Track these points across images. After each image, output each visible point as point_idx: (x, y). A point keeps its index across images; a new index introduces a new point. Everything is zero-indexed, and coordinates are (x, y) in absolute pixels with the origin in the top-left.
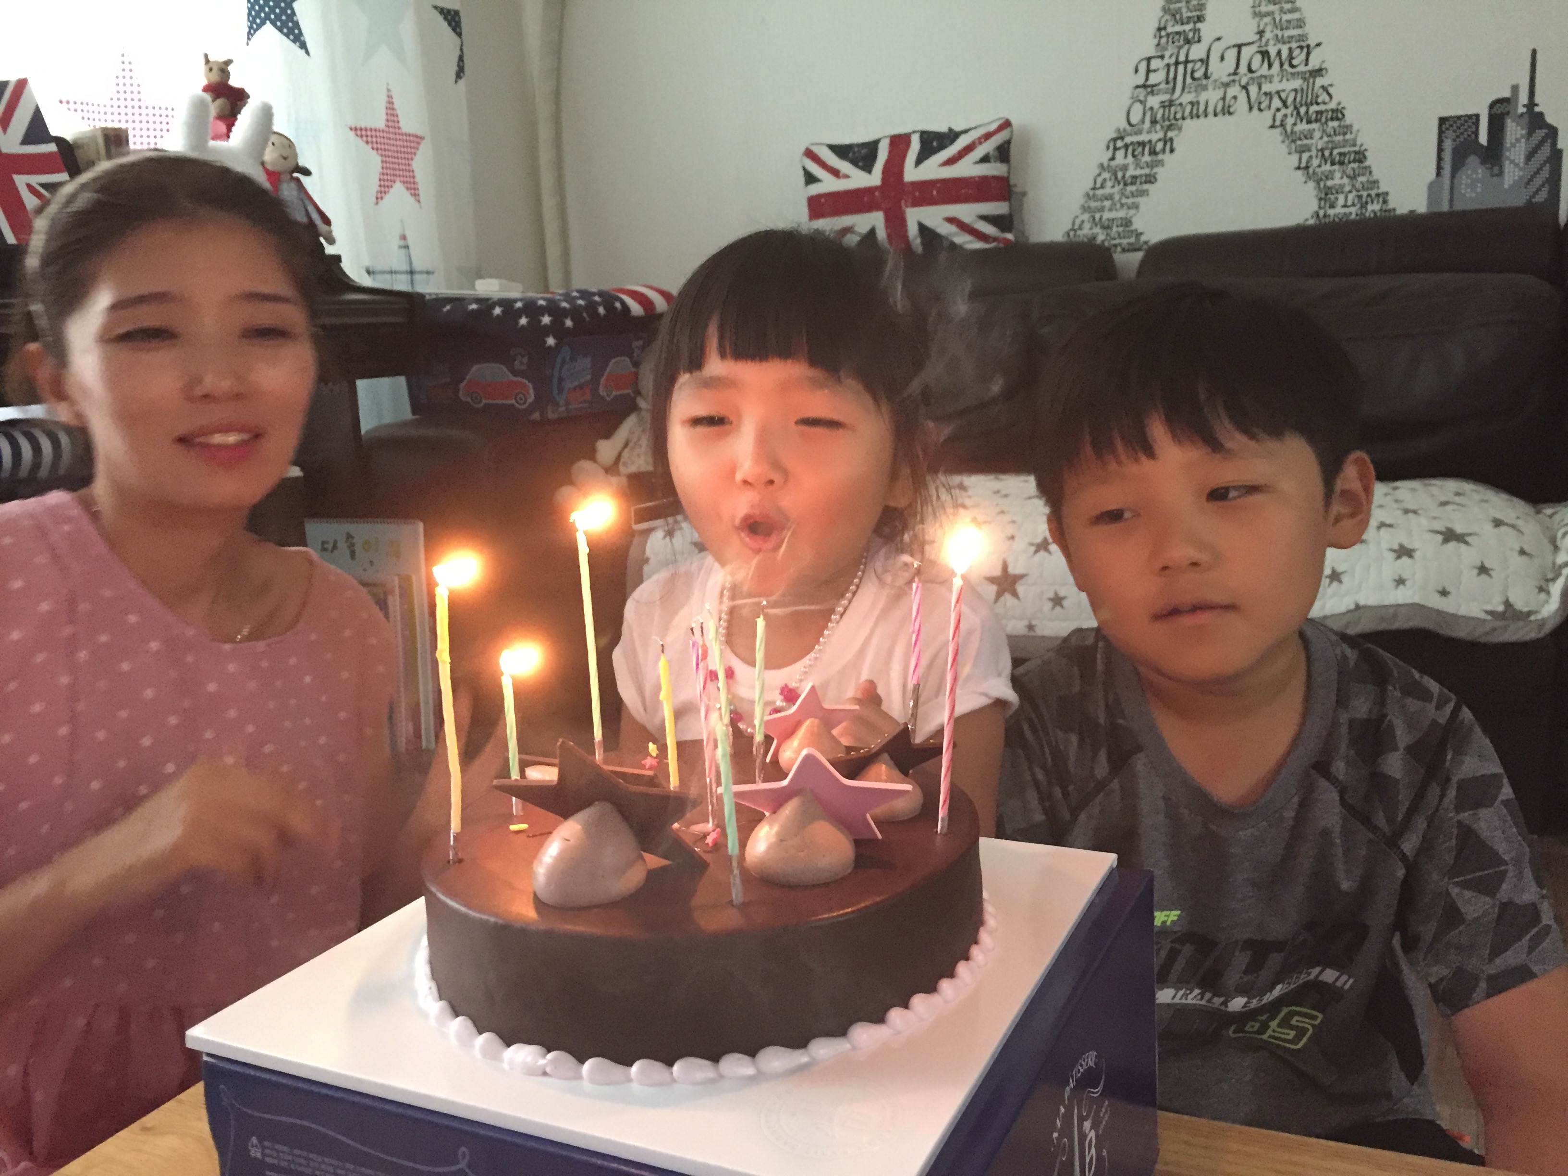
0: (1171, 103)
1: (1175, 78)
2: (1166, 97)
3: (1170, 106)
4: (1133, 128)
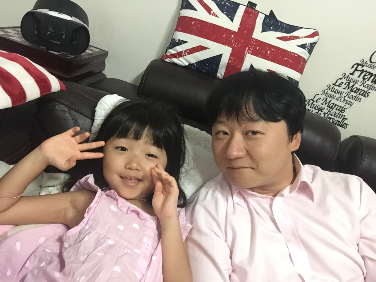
4: (371, 64)
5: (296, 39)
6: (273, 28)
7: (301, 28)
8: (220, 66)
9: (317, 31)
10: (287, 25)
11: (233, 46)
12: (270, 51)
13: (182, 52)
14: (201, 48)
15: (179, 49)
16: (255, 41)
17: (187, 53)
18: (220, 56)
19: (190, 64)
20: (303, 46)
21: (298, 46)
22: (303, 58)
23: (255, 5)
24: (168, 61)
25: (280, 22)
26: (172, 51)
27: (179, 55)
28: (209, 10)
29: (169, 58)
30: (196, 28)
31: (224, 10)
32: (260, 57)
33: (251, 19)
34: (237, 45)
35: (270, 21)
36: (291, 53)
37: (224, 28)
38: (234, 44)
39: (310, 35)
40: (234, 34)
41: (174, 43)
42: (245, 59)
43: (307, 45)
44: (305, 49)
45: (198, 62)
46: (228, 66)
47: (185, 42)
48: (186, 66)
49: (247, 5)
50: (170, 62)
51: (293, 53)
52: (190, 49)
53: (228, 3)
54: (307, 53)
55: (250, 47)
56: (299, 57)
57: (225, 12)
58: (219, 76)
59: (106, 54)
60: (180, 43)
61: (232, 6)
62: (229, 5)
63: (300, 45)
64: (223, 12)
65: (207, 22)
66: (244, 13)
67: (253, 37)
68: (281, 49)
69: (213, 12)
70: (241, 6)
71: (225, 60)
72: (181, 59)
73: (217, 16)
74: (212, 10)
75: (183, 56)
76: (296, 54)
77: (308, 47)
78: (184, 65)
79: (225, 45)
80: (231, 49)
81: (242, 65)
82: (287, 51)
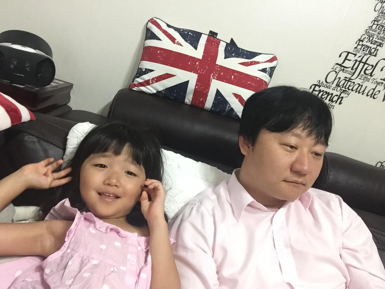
0: (350, 80)
1: (356, 69)
2: (349, 76)
3: (349, 81)
4: (327, 84)
5: (257, 64)
6: (234, 55)
7: (260, 54)
8: (187, 92)
9: (275, 56)
10: (247, 51)
11: (199, 72)
12: (234, 76)
13: (149, 80)
14: (168, 76)
15: (146, 77)
16: (219, 67)
17: (154, 81)
18: (187, 82)
19: (158, 92)
20: (264, 70)
21: (259, 70)
22: (265, 82)
23: (216, 34)
24: (136, 90)
25: (240, 49)
26: (139, 80)
27: (147, 83)
28: (173, 39)
29: (137, 87)
30: (162, 57)
31: (188, 39)
32: (225, 82)
33: (214, 47)
34: (203, 72)
35: (231, 49)
36: (254, 77)
37: (188, 56)
38: (199, 71)
39: (269, 60)
40: (199, 62)
41: (141, 72)
42: (211, 84)
43: (268, 69)
44: (266, 73)
45: (166, 89)
46: (196, 91)
47: (152, 71)
48: (154, 93)
49: (209, 34)
50: (138, 91)
51: (255, 77)
52: (157, 77)
53: (190, 32)
54: (268, 76)
55: (215, 73)
56: (261, 80)
57: (188, 41)
58: (187, 102)
59: (71, 86)
60: (147, 72)
61: (195, 35)
62: (192, 34)
63: (261, 69)
64: (186, 41)
65: (173, 51)
66: (206, 42)
67: (217, 63)
68: (244, 73)
69: (178, 42)
70: (203, 35)
71: (192, 86)
72: (148, 87)
73: (181, 45)
74: (176, 40)
75: (151, 84)
76: (258, 77)
77: (268, 70)
78: (152, 93)
79: (191, 72)
80: (197, 75)
81: (209, 90)
82: (249, 75)
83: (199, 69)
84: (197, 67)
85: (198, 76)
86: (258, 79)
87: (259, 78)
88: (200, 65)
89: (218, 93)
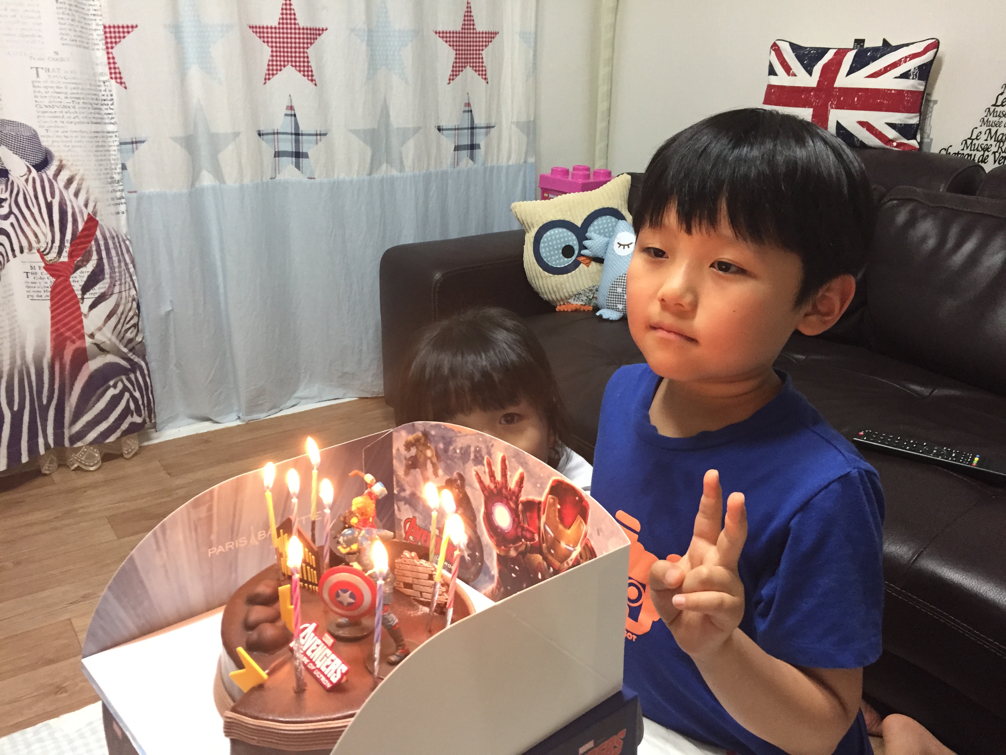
5: (894, 69)
9: (937, 40)
11: (814, 105)
12: (857, 97)
16: (838, 90)
20: (905, 75)
21: (896, 78)
22: (908, 91)
28: (789, 70)
30: (775, 97)
31: (805, 62)
32: (846, 109)
34: (818, 103)
36: (886, 91)
37: (801, 87)
38: (815, 103)
40: (814, 91)
42: (829, 117)
43: (912, 71)
51: (889, 89)
53: (813, 51)
54: (917, 81)
55: (833, 100)
56: (901, 91)
57: (805, 66)
61: (818, 54)
62: (814, 54)
63: (900, 75)
64: (803, 67)
65: (786, 86)
67: (836, 85)
68: (872, 89)
69: (794, 71)
70: (829, 50)
73: (797, 75)
74: (792, 69)
76: (893, 89)
79: (805, 107)
80: (812, 109)
82: (879, 89)
83: (814, 101)
84: (812, 98)
85: (813, 111)
86: (893, 92)
87: (895, 90)
88: (815, 95)
89: (839, 126)
